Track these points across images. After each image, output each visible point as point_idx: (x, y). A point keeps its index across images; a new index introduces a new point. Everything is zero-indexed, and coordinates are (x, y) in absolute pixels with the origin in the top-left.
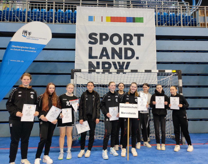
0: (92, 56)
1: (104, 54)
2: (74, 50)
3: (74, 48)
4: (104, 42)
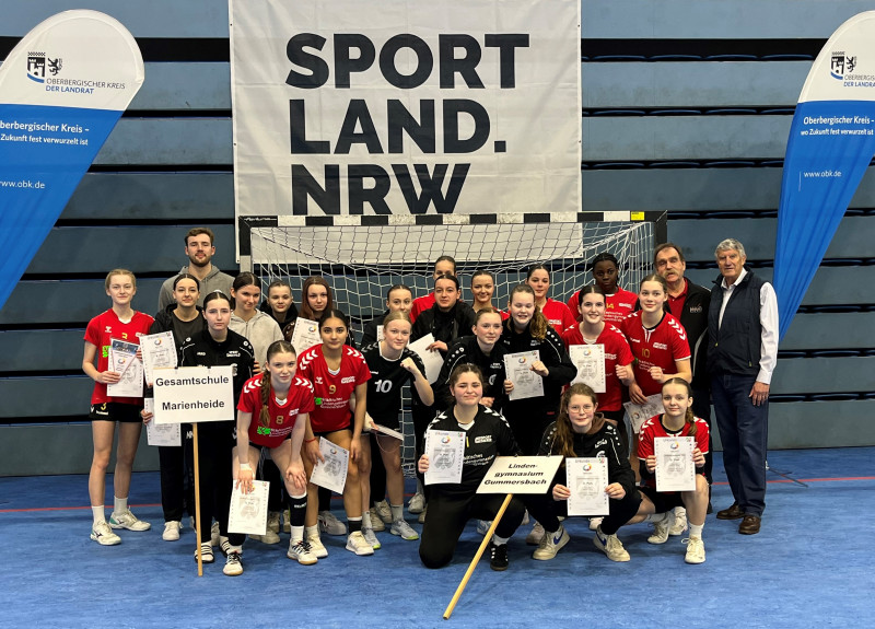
0: (307, 139)
1: (358, 129)
2: (228, 113)
3: (226, 107)
4: (355, 77)
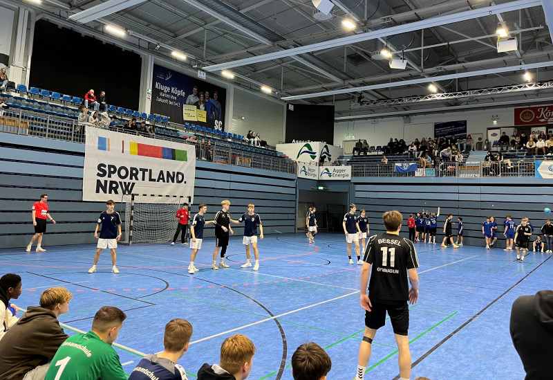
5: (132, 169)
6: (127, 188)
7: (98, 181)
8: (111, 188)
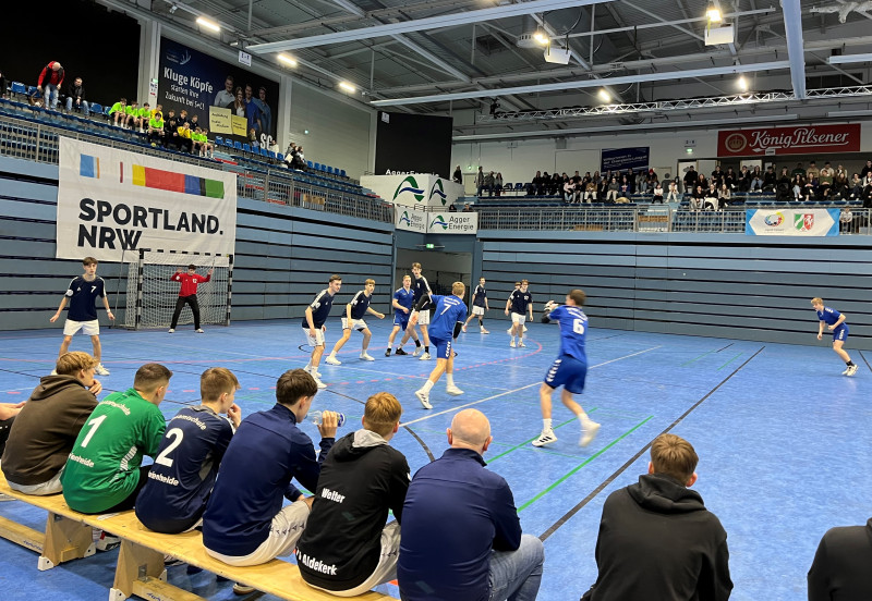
5: (137, 209)
6: (129, 239)
7: (82, 227)
8: (103, 239)
